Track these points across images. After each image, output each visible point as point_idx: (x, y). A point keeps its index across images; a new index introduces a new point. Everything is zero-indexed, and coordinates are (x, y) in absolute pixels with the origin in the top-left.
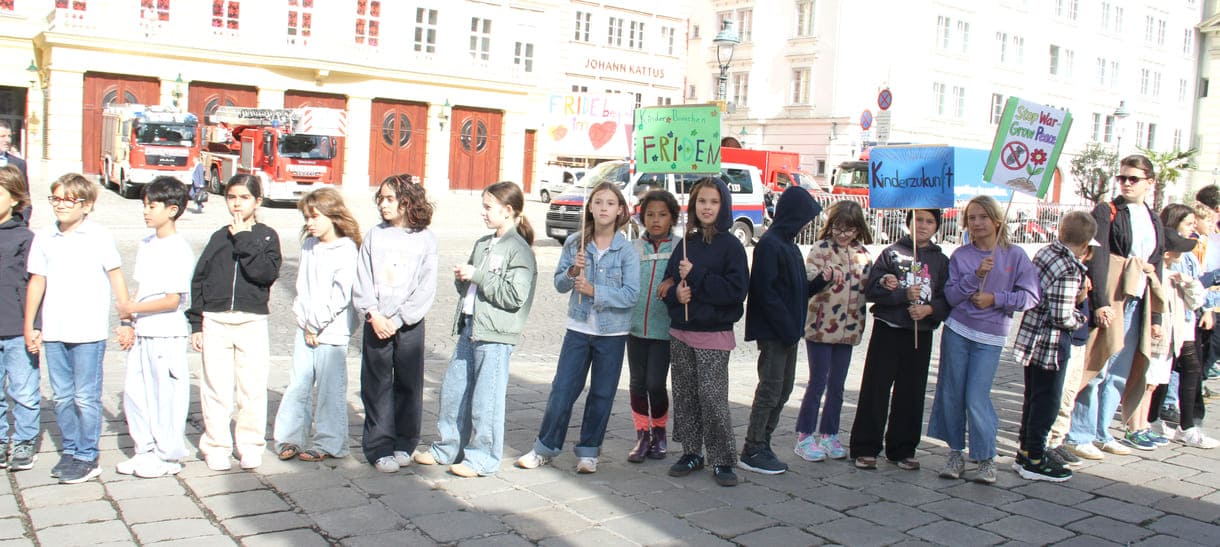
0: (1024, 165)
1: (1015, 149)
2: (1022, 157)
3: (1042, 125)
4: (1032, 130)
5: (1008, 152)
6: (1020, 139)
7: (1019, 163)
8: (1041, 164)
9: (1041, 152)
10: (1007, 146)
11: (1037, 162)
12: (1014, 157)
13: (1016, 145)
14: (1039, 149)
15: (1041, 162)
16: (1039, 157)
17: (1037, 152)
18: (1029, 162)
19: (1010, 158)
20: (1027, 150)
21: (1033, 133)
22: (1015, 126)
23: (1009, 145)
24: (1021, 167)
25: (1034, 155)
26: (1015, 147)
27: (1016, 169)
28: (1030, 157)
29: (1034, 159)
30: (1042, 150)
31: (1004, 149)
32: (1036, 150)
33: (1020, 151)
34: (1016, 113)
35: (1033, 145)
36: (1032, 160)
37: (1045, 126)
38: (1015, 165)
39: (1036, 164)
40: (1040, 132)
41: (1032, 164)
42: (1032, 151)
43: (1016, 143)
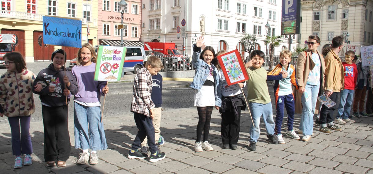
0: (110, 71)
2: (109, 68)
3: (115, 54)
5: (103, 67)
6: (107, 61)
7: (108, 70)
8: (117, 68)
9: (116, 64)
10: (102, 65)
11: (115, 68)
12: (106, 68)
17: (114, 65)
19: (104, 70)
20: (110, 65)
21: (111, 58)
22: (104, 57)
23: (103, 65)
24: (109, 71)
26: (105, 65)
27: (107, 73)
28: (112, 67)
29: (114, 67)
31: (101, 67)
33: (107, 66)
34: (103, 52)
35: (112, 62)
37: (116, 55)
39: (115, 69)
40: (114, 57)
41: (113, 69)
42: (112, 65)
43: (106, 63)
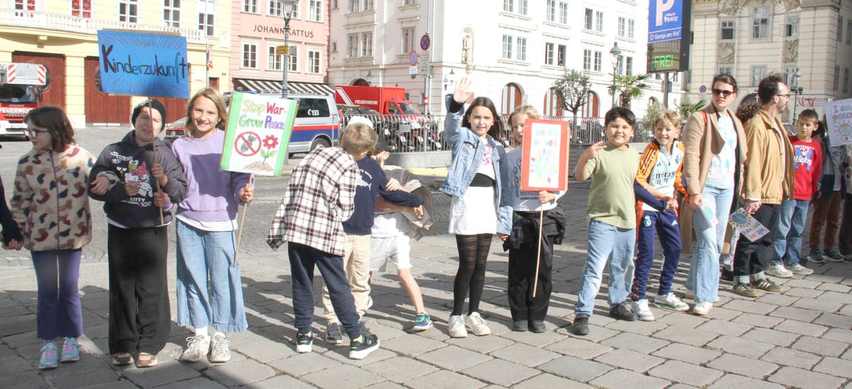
0: (258, 151)
1: (247, 139)
2: (255, 145)
3: (269, 114)
4: (260, 120)
5: (241, 142)
6: (250, 129)
7: (252, 149)
8: (274, 147)
9: (272, 138)
10: (239, 137)
11: (269, 146)
12: (248, 144)
13: (248, 135)
14: (270, 136)
15: (273, 145)
16: (270, 142)
17: (268, 138)
18: (262, 147)
19: (243, 147)
20: (258, 137)
21: (262, 122)
22: (244, 119)
23: (241, 136)
24: (255, 152)
25: (266, 141)
26: (246, 136)
27: (251, 155)
28: (263, 143)
29: (266, 144)
30: (273, 136)
31: (237, 140)
32: (267, 137)
33: (251, 139)
34: (243, 106)
35: (263, 132)
36: (265, 145)
37: (273, 115)
38: (250, 152)
39: (269, 148)
40: (268, 120)
41: (265, 149)
42: (263, 137)
43: (247, 133)
